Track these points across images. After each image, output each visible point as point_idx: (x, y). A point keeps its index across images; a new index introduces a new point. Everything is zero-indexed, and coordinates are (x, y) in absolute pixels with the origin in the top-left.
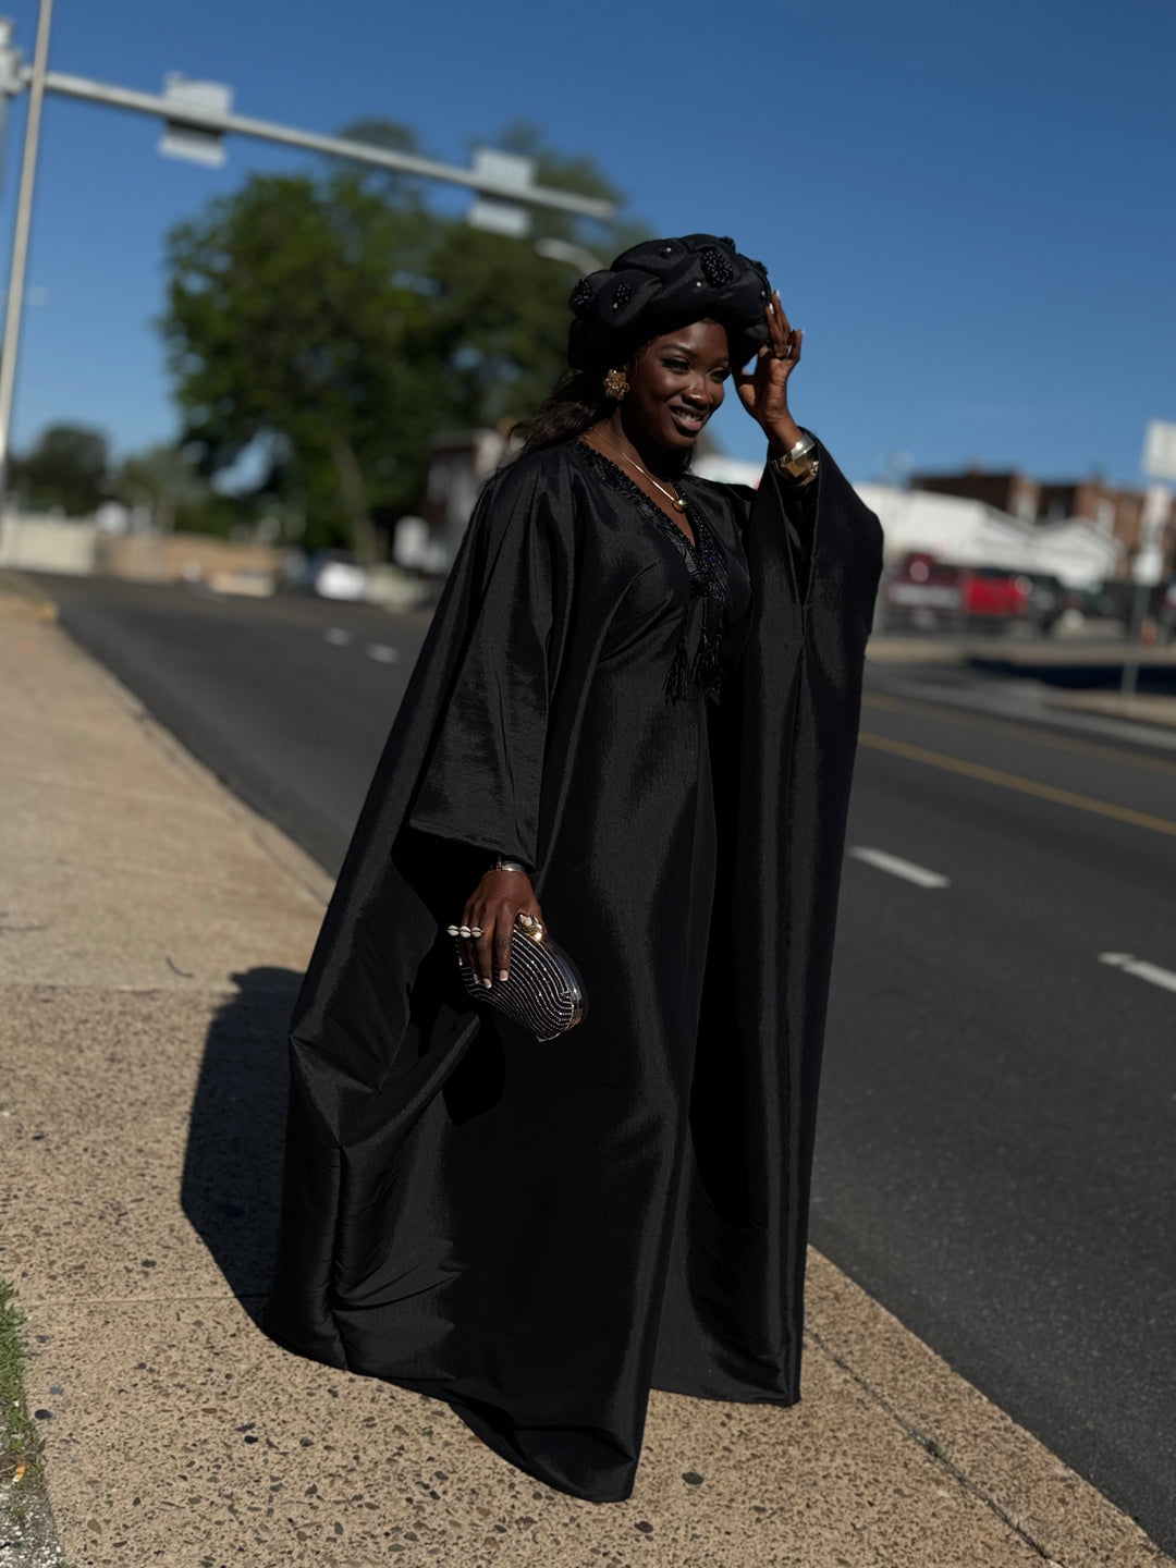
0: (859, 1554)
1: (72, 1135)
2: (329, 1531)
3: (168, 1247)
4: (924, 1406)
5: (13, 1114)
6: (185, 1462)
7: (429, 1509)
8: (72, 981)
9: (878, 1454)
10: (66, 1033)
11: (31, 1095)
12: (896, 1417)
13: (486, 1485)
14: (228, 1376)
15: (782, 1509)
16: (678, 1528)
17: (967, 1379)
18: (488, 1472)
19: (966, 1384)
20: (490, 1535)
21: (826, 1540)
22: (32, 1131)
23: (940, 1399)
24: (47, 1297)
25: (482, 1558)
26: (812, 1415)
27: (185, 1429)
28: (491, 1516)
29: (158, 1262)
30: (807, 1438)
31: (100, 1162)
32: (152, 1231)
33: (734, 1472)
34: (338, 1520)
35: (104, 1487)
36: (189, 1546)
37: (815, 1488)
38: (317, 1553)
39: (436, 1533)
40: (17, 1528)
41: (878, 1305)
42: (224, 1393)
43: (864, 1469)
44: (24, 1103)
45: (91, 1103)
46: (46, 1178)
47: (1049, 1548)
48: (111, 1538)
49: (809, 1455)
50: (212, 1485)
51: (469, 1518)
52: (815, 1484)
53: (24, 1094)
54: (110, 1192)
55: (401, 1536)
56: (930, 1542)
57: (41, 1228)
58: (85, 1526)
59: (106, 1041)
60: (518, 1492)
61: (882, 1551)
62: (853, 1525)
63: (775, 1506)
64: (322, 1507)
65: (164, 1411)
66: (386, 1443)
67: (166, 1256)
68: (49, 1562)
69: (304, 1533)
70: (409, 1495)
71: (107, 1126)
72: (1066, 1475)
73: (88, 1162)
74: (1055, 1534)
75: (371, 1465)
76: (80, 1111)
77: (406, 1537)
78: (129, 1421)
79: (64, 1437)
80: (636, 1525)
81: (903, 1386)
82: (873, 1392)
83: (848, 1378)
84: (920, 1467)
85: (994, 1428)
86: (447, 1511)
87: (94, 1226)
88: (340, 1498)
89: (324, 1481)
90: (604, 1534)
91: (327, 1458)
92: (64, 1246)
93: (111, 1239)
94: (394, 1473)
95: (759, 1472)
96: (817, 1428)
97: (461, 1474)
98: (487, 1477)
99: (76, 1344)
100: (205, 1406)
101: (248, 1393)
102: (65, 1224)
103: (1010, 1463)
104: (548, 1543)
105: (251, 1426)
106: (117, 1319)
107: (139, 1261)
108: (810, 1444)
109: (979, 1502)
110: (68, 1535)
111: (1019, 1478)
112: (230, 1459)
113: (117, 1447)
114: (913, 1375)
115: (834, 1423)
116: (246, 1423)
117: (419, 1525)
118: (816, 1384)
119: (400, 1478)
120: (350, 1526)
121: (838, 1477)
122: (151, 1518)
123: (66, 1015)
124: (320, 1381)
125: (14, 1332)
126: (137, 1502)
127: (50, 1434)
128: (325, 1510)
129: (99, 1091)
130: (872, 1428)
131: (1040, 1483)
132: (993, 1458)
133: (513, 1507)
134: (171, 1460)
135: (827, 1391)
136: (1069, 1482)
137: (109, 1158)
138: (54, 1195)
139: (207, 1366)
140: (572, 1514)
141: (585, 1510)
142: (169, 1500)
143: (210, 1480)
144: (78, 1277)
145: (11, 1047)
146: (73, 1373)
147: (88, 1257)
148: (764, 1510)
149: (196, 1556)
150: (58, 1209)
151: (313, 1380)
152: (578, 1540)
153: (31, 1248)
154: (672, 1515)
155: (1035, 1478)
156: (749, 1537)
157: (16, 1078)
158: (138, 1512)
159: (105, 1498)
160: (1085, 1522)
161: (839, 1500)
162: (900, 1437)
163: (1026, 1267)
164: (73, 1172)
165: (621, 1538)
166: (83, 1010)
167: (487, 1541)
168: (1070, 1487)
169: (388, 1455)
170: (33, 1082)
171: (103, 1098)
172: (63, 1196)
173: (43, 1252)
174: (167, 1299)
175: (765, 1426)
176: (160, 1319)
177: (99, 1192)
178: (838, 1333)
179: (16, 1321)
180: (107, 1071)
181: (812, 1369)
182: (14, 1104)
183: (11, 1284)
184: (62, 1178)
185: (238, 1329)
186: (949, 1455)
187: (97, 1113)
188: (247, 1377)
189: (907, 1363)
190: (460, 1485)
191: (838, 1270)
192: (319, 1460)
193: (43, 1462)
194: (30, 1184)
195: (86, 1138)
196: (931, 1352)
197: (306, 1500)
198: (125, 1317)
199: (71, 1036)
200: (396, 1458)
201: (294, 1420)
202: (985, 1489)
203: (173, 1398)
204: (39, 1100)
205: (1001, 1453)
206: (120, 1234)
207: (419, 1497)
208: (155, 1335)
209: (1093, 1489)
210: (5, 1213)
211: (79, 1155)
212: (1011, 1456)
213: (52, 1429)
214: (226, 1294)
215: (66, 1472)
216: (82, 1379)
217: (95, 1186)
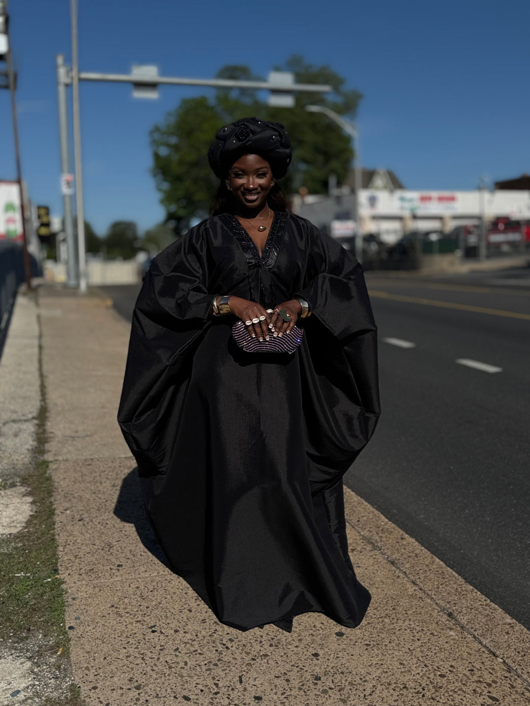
0: (410, 660)
1: (94, 518)
2: (182, 664)
3: (129, 559)
4: (450, 598)
5: (71, 512)
6: (126, 642)
7: (224, 654)
8: (101, 456)
9: (425, 619)
10: (96, 477)
11: (79, 503)
12: (436, 603)
13: (250, 643)
14: (147, 607)
15: (378, 644)
16: (330, 655)
17: (471, 585)
18: (251, 637)
19: (471, 587)
20: (249, 662)
21: (396, 655)
22: (78, 517)
23: (458, 594)
24: (77, 582)
25: (244, 671)
26: (397, 605)
27: (128, 629)
28: (250, 655)
29: (124, 565)
30: (394, 614)
31: (105, 527)
32: (122, 553)
33: (359, 630)
34: (186, 660)
35: (93, 654)
36: (124, 674)
37: (394, 635)
38: (176, 673)
39: (226, 663)
40: (57, 671)
41: (435, 557)
42: (145, 614)
43: (418, 626)
44: (76, 507)
45: (103, 504)
46: (82, 535)
47: (498, 653)
48: (93, 673)
49: (393, 622)
50: (136, 650)
51: (241, 656)
52: (395, 633)
53: (76, 503)
54: (107, 539)
55: (211, 665)
56: (443, 654)
57: (78, 555)
58: (83, 669)
59: (112, 478)
60: (263, 645)
61: (421, 659)
62: (409, 649)
63: (375, 643)
64: (180, 655)
65: (120, 623)
66: (210, 629)
67: (127, 562)
68: (68, 683)
69: (171, 666)
70: (217, 649)
71: (109, 513)
72: (511, 622)
73: (100, 528)
74: (501, 647)
75: (202, 638)
76: (99, 508)
77: (213, 665)
78: (105, 628)
79: (78, 636)
80: (312, 655)
81: (441, 590)
82: (428, 594)
83: (417, 588)
84: (444, 623)
85: (481, 605)
86: (232, 654)
87: (99, 553)
88: (188, 651)
89: (182, 645)
90: (298, 658)
91: (184, 636)
92: (86, 562)
93: (106, 557)
94: (212, 640)
95: (370, 630)
96: (399, 610)
97: (240, 639)
98: (250, 639)
99: (87, 600)
100: (137, 620)
101: (155, 613)
102: (88, 553)
103: (486, 619)
104: (273, 664)
105: (154, 626)
106: (105, 589)
107: (116, 565)
108: (394, 617)
109: (469, 636)
110: (76, 673)
111: (489, 625)
112: (144, 639)
113: (99, 638)
114: (446, 585)
115: (407, 608)
116: (152, 625)
117: (220, 660)
118: (401, 592)
119: (214, 642)
120: (191, 662)
121: (405, 630)
122: (110, 664)
123: (97, 470)
124: (185, 606)
125: (63, 597)
126: (105, 658)
127: (73, 635)
128: (182, 657)
129: (107, 499)
130: (424, 609)
131: (498, 626)
132: (478, 617)
133: (260, 650)
134: (120, 642)
135: (406, 594)
136: (513, 625)
137: (108, 525)
138: (85, 542)
139: (139, 604)
140: (285, 652)
141: (291, 650)
142: (118, 657)
143: (135, 648)
144: (91, 574)
145: (73, 485)
146: (85, 611)
147: (95, 565)
148: (370, 645)
149: (126, 677)
150: (85, 548)
151: (182, 606)
152: (286, 662)
153: (73, 564)
154: (329, 649)
156: (361, 656)
157: (74, 497)
158: (105, 662)
159: (92, 658)
160: (516, 641)
161: (404, 639)
162: (436, 611)
163: (516, 537)
164: (93, 532)
166: (104, 467)
167: (247, 664)
168: (512, 627)
169: (210, 633)
170: (80, 498)
171: (109, 501)
172: (88, 542)
173: (78, 565)
174: (126, 579)
175: (375, 611)
176: (122, 587)
177: (103, 539)
178: (414, 571)
179: (64, 593)
180: (111, 491)
181: (400, 586)
182: (72, 508)
183: (64, 579)
184: (88, 535)
185: (154, 589)
186: (458, 617)
187: (105, 508)
188: (155, 607)
189: (444, 581)
190: (239, 643)
191: (419, 544)
192: (181, 637)
193: (70, 646)
194: (75, 539)
195: (100, 518)
196: (456, 575)
197: (173, 653)
198: (108, 588)
199: (98, 478)
200: (213, 634)
201: (173, 622)
202: (472, 630)
203: (124, 617)
204: (82, 505)
205: (482, 615)
206: (109, 555)
207: (221, 649)
208: (119, 594)
209: (523, 627)
210: (64, 551)
211: (96, 525)
212: (487, 616)
213: (74, 633)
214: (150, 575)
215: (78, 649)
216: (88, 613)
217: (101, 537)
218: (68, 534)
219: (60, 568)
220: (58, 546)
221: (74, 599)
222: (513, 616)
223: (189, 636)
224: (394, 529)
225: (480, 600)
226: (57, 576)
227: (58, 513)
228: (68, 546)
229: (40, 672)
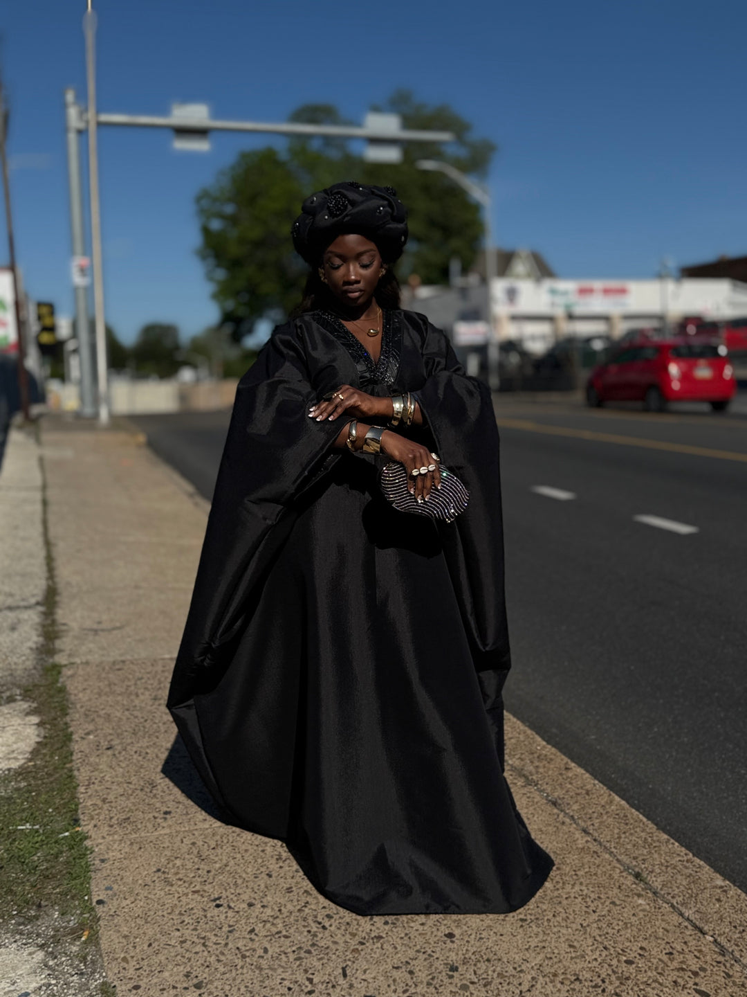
0: (583, 941)
1: (129, 744)
2: (260, 952)
3: (179, 802)
4: (636, 852)
5: (95, 736)
6: (179, 921)
7: (320, 936)
8: (136, 656)
9: (603, 882)
10: (130, 686)
11: (107, 724)
12: (618, 860)
14: (208, 872)
15: (537, 919)
16: (471, 935)
17: (666, 833)
19: (666, 837)
20: (356, 947)
21: (563, 934)
22: (105, 744)
23: (647, 847)
24: (107, 837)
25: (349, 960)
26: (563, 863)
27: (181, 903)
28: (357, 937)
29: (173, 811)
30: (558, 877)
31: (144, 758)
32: (170, 794)
34: (266, 946)
35: (132, 939)
36: (178, 967)
37: (560, 905)
38: (252, 965)
39: (323, 949)
40: (82, 964)
41: (613, 794)
42: (205, 881)
43: (593, 892)
44: (102, 729)
45: (141, 725)
46: (112, 770)
47: (706, 928)
48: (134, 966)
49: (557, 887)
50: (195, 933)
51: (343, 939)
52: (560, 903)
53: (103, 724)
54: (148, 774)
55: (302, 952)
56: (629, 931)
57: (107, 799)
58: (119, 960)
59: (152, 688)
60: (375, 922)
61: (598, 938)
62: (582, 925)
63: (533, 917)
64: (257, 939)
65: (169, 894)
66: (298, 901)
67: (178, 808)
68: (98, 981)
69: (245, 955)
70: (309, 929)
71: (149, 737)
72: (723, 884)
73: (137, 759)
74: (711, 920)
75: (288, 914)
76: (134, 730)
77: (305, 952)
78: (149, 901)
79: (111, 913)
80: (445, 935)
81: (624, 841)
82: (605, 846)
83: (589, 839)
84: (629, 888)
85: (680, 861)
86: (331, 936)
87: (137, 795)
88: (269, 933)
89: (260, 925)
90: (424, 941)
91: (262, 912)
92: (119, 808)
93: (147, 801)
94: (301, 917)
96: (565, 870)
99: (122, 862)
100: (194, 889)
101: (219, 880)
102: (121, 795)
103: (688, 880)
104: (390, 949)
105: (219, 898)
106: (146, 846)
107: (162, 812)
109: (665, 905)
110: (110, 966)
111: (692, 889)
112: (206, 917)
113: (141, 916)
114: (631, 834)
115: (576, 866)
116: (216, 896)
117: (313, 945)
118: (567, 845)
119: (305, 919)
120: (273, 948)
121: (575, 898)
122: (157, 953)
123: (131, 677)
124: (262, 869)
125: (87, 858)
126: (150, 945)
127: (103, 912)
128: (259, 941)
129: (146, 718)
130: (601, 867)
131: (705, 891)
132: (676, 879)
133: (371, 930)
134: (171, 921)
135: (574, 848)
136: (725, 888)
137: (149, 756)
138: (116, 779)
139: (197, 867)
141: (414, 929)
142: (169, 943)
143: (193, 930)
144: (126, 824)
145: (96, 699)
146: (119, 878)
147: (133, 812)
148: (526, 920)
149: (182, 971)
150: (117, 788)
151: (258, 869)
152: (408, 946)
153: (100, 811)
154: (468, 927)
155: (702, 888)
156: (514, 936)
157: (99, 716)
158: (151, 950)
159: (132, 944)
160: (731, 911)
161: (574, 911)
162: (618, 871)
163: (725, 764)
164: (128, 766)
165: (435, 943)
166: (140, 672)
167: (353, 950)
168: (725, 891)
169: (299, 907)
170: (108, 717)
171: (148, 722)
172: (120, 780)
173: (107, 812)
174: (176, 832)
176: (171, 843)
177: (142, 775)
178: (586, 814)
179: (88, 852)
180: (152, 706)
181: (566, 836)
182: (96, 731)
184: (121, 770)
185: (217, 845)
186: (649, 878)
187: (144, 731)
188: (219, 871)
189: (628, 827)
190: (340, 921)
191: (590, 776)
192: (257, 913)
193: (99, 928)
194: (102, 775)
195: (137, 745)
196: (645, 820)
197: (248, 936)
198: (151, 844)
199: (133, 688)
200: (303, 908)
201: (245, 892)
202: (669, 897)
203: (175, 887)
204: (111, 727)
205: (682, 875)
206: (152, 798)
207: (315, 929)
208: (168, 853)
209: (740, 891)
210: (87, 792)
211: (131, 755)
212: (689, 877)
213: (105, 909)
214: (211, 825)
215: (111, 932)
216: (124, 880)
217: (140, 772)
218: (91, 769)
219: (81, 817)
220: (78, 785)
221: (103, 861)
222: (726, 876)
223: (269, 912)
224: (555, 755)
225: (678, 855)
226: (77, 829)
227: (77, 739)
228: (92, 786)
229: (58, 965)
